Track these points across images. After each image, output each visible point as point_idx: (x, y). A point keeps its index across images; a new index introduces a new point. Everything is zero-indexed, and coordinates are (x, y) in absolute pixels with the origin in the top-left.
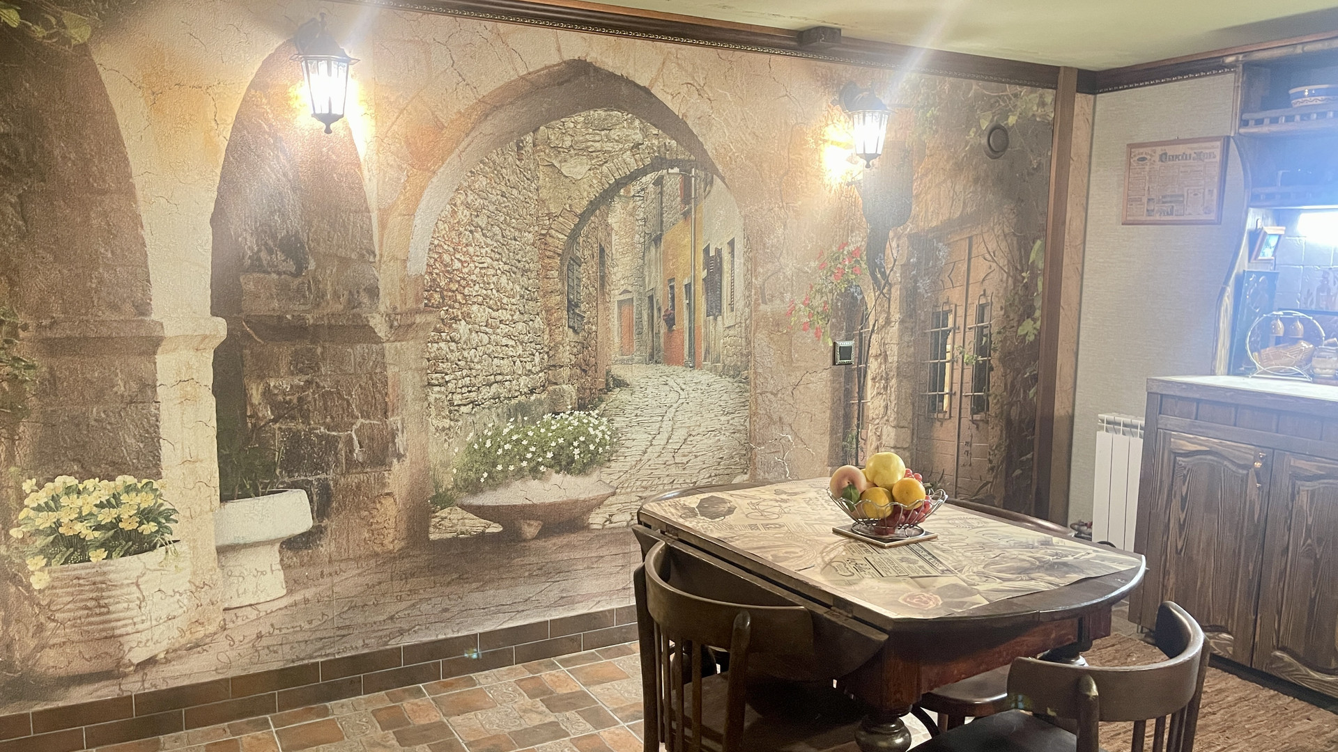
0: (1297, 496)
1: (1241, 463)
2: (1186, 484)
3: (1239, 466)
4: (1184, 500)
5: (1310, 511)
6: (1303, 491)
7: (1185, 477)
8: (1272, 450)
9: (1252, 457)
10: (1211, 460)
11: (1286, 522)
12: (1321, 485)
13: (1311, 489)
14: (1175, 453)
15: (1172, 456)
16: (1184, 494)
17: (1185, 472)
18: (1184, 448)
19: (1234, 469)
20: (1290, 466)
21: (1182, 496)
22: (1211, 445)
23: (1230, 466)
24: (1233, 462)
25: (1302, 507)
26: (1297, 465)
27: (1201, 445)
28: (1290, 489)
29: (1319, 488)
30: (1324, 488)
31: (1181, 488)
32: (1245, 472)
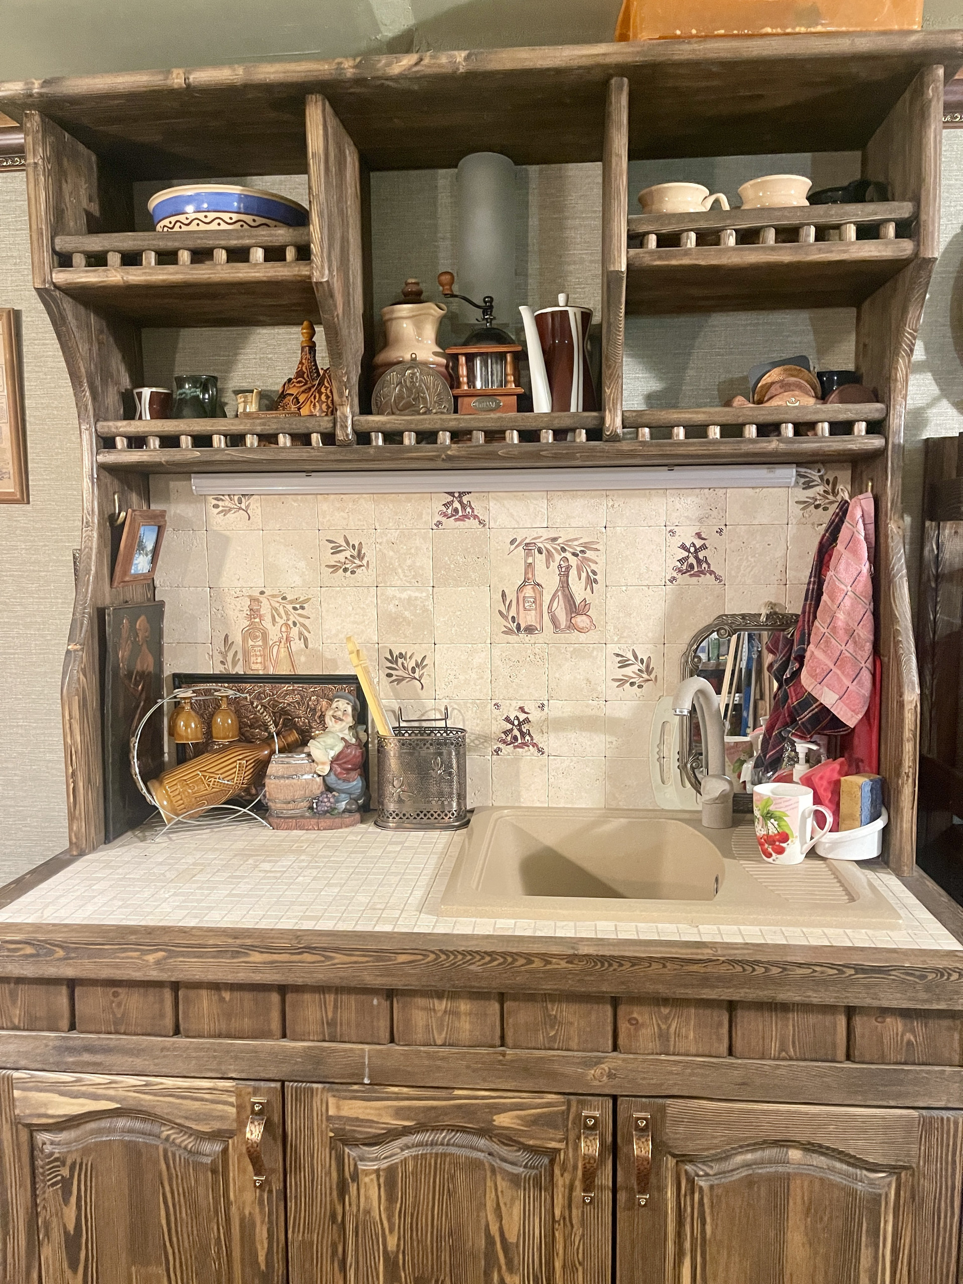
0: (353, 1188)
1: (206, 1129)
2: (73, 1200)
3: (201, 1136)
4: (72, 1243)
5: (389, 1219)
6: (367, 1173)
7: (66, 1184)
8: (278, 1085)
9: (234, 1110)
10: (131, 1131)
11: (334, 1253)
12: (406, 1153)
13: (384, 1164)
14: (28, 1126)
15: (24, 1135)
16: (71, 1228)
17: (65, 1172)
18: (50, 1112)
19: (190, 1143)
20: (329, 1118)
21: (66, 1233)
22: (121, 1093)
23: (180, 1139)
24: (182, 1128)
25: (368, 1212)
26: (345, 1113)
27: (95, 1097)
28: (334, 1175)
29: (405, 1161)
30: (415, 1158)
31: (60, 1215)
32: (218, 1147)
